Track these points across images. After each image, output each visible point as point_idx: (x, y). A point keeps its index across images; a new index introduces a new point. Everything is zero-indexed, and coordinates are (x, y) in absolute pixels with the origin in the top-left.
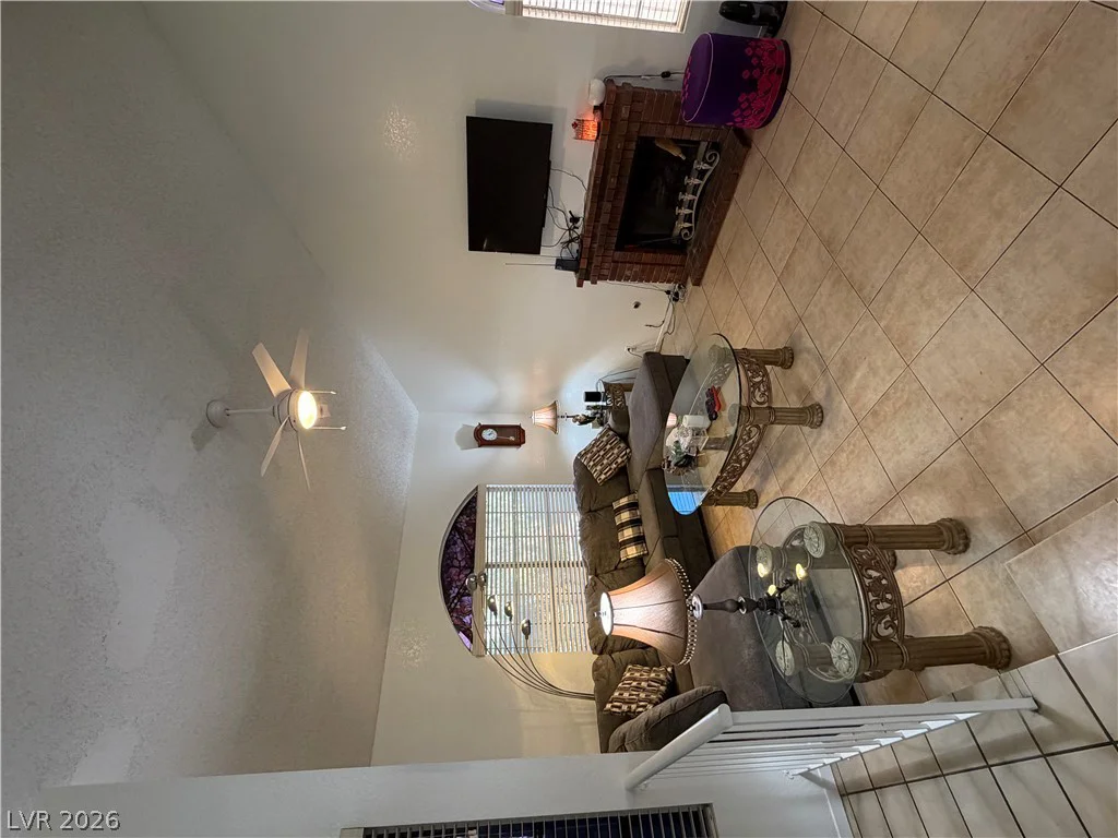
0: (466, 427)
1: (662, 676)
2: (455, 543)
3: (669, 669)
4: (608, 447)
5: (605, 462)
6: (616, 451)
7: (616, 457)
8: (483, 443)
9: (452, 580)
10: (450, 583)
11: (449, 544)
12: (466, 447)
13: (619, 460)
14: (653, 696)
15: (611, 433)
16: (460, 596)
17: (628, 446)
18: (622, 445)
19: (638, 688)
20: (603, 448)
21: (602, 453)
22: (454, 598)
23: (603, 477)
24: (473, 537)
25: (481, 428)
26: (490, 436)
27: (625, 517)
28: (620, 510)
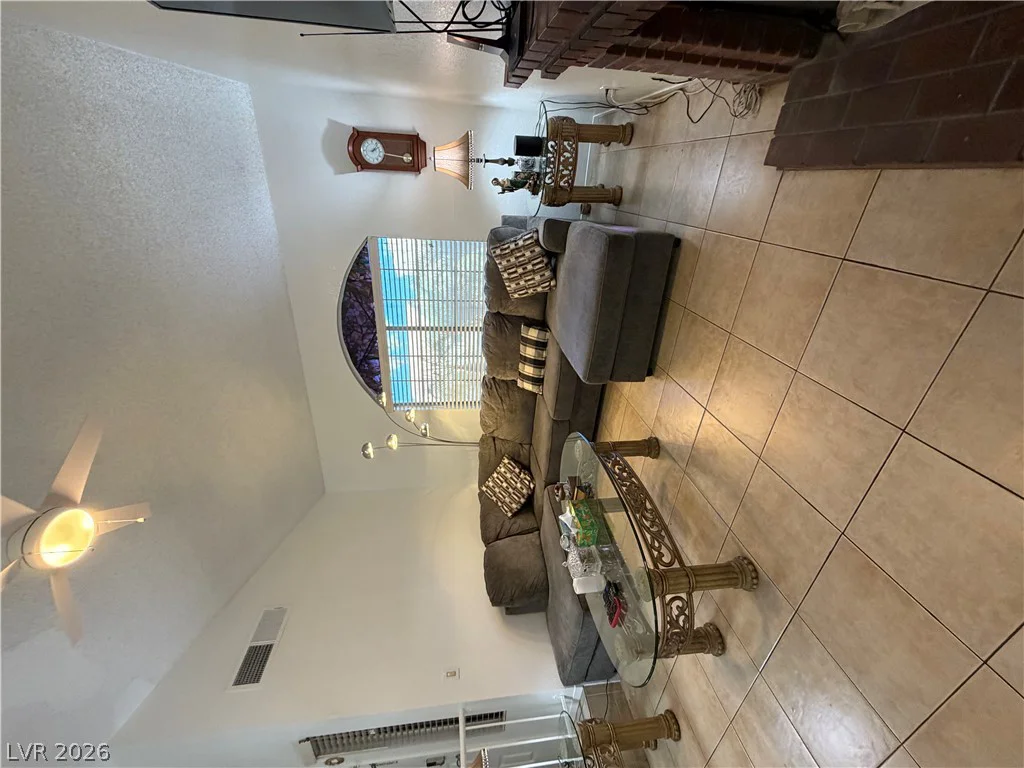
0: (333, 124)
1: (525, 491)
2: (352, 307)
3: (532, 486)
4: (530, 267)
5: (522, 283)
6: (537, 278)
7: (536, 282)
8: (361, 164)
9: (357, 345)
12: (340, 171)
13: (539, 289)
14: (514, 506)
15: (538, 249)
16: (366, 359)
17: (554, 276)
18: (548, 274)
19: (506, 491)
20: (522, 265)
21: (520, 270)
22: (361, 361)
23: (516, 296)
24: (370, 298)
25: (358, 137)
26: (372, 151)
27: (530, 352)
28: (527, 341)
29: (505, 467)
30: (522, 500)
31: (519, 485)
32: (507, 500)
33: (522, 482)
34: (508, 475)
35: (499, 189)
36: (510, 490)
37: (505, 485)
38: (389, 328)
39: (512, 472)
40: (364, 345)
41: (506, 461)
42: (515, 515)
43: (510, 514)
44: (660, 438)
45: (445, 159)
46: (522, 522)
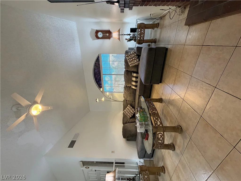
0: (92, 30)
1: (133, 113)
2: (96, 69)
3: (135, 112)
4: (134, 59)
5: (132, 62)
6: (135, 61)
7: (135, 62)
8: (98, 38)
10: (97, 78)
11: (94, 70)
12: (93, 39)
13: (136, 64)
14: (130, 116)
15: (135, 54)
17: (139, 61)
18: (138, 60)
19: (128, 112)
20: (132, 58)
21: (131, 60)
22: (98, 82)
23: (131, 66)
24: (99, 67)
25: (97, 32)
26: (100, 35)
27: (134, 79)
28: (133, 77)
29: (129, 107)
30: (132, 115)
31: (132, 111)
32: (129, 114)
33: (132, 110)
34: (129, 109)
35: (127, 41)
36: (130, 112)
37: (128, 111)
38: (104, 74)
39: (130, 108)
40: (98, 78)
41: (129, 105)
42: (130, 118)
43: (129, 118)
44: (162, 98)
45: (115, 35)
46: (132, 120)
